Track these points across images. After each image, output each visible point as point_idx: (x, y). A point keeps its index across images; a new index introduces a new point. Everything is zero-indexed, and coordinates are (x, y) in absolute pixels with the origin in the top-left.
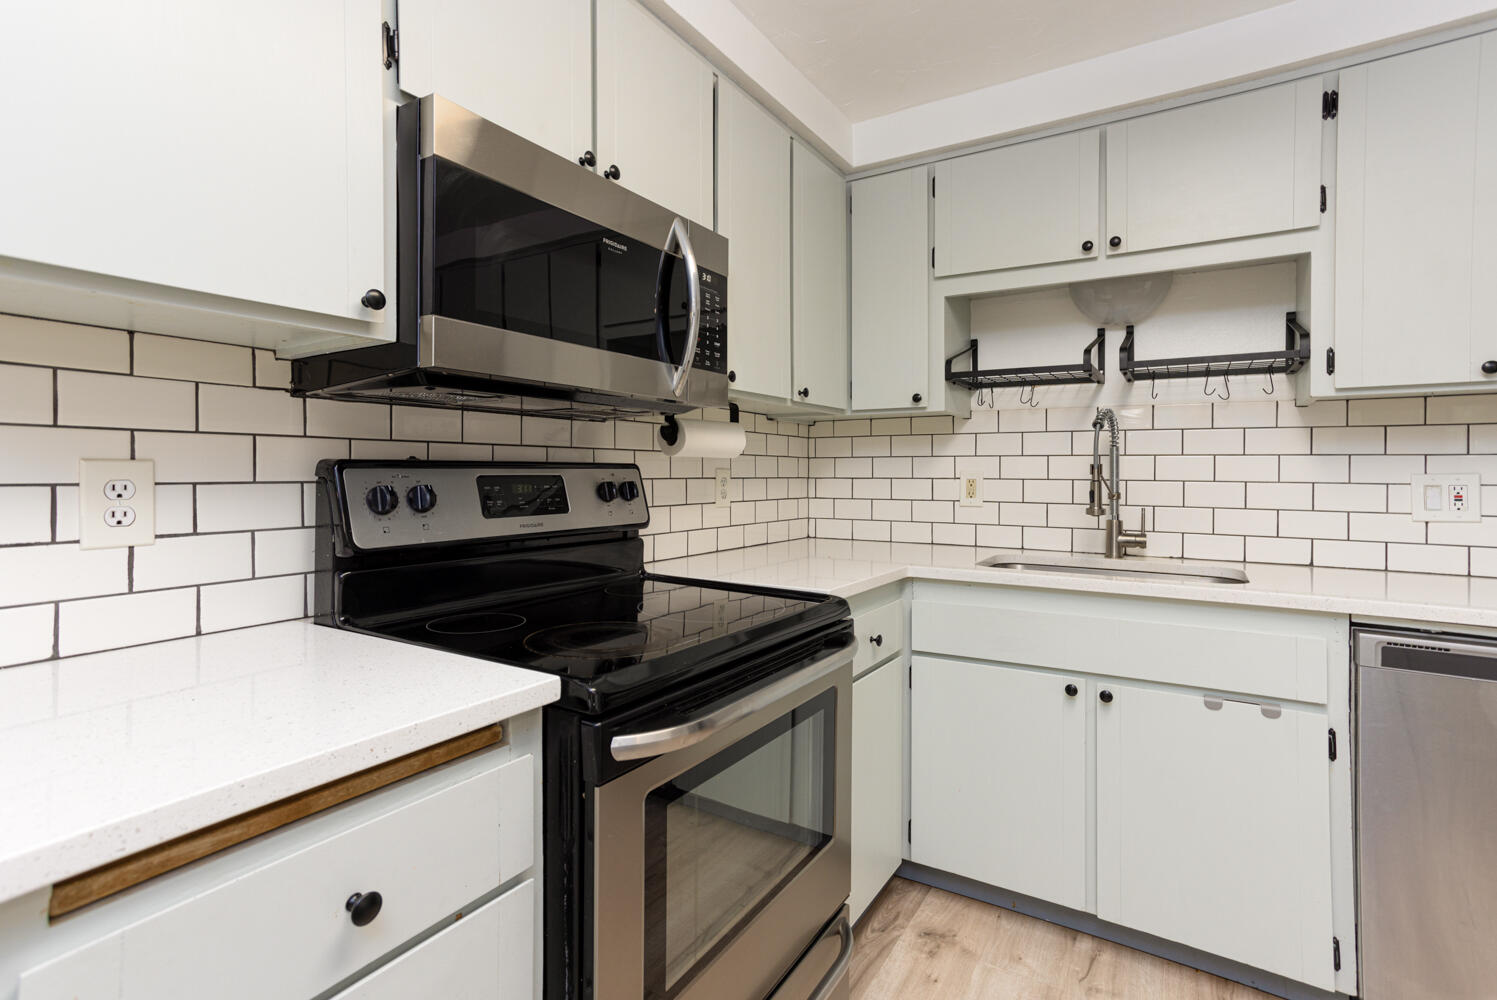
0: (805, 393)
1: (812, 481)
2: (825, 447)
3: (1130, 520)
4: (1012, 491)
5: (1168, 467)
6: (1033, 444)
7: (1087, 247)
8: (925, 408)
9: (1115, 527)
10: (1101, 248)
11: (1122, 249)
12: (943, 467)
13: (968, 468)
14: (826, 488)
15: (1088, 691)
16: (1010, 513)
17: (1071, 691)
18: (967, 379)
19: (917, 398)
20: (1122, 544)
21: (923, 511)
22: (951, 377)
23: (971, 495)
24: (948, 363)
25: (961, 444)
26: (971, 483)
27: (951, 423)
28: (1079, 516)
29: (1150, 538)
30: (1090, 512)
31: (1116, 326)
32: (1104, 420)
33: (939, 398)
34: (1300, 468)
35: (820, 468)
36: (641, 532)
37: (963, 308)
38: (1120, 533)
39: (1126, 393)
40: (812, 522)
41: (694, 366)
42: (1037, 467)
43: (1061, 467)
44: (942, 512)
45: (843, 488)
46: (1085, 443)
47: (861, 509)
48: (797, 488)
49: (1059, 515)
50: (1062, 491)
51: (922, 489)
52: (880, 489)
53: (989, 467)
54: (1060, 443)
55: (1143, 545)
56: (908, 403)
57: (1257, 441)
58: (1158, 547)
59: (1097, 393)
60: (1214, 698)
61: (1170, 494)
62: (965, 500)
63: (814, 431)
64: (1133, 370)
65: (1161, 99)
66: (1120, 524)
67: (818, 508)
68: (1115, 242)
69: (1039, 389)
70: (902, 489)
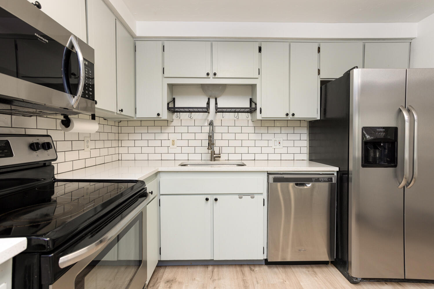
0: (122, 110)
1: (120, 141)
2: (124, 130)
3: (217, 151)
4: (185, 143)
5: (225, 136)
6: (191, 129)
7: (208, 74)
8: (161, 118)
9: (213, 153)
10: (211, 75)
11: (216, 76)
12: (165, 136)
13: (172, 136)
14: (124, 143)
15: (211, 199)
16: (185, 150)
17: (207, 199)
18: (172, 109)
19: (158, 115)
20: (214, 157)
21: (158, 150)
22: (169, 109)
23: (173, 145)
24: (168, 104)
25: (170, 129)
26: (173, 141)
27: (167, 123)
28: (205, 150)
29: (222, 155)
30: (208, 149)
31: (213, 98)
32: (211, 124)
33: (165, 115)
34: (253, 136)
35: (121, 136)
37: (172, 87)
38: (214, 154)
39: (215, 116)
40: (120, 155)
41: (82, 97)
42: (192, 136)
43: (199, 136)
44: (165, 150)
45: (131, 143)
46: (207, 129)
47: (138, 150)
48: (115, 144)
49: (198, 150)
50: (198, 143)
51: (158, 143)
52: (144, 143)
53: (179, 136)
54: (198, 129)
55: (220, 157)
56: (156, 116)
57: (245, 130)
58: (223, 157)
59: (208, 116)
60: (241, 196)
61: (225, 143)
62: (171, 146)
63: (120, 124)
64: (218, 110)
65: (226, 38)
66: (214, 151)
67: (122, 150)
68: (215, 74)
69: (193, 114)
70: (151, 143)
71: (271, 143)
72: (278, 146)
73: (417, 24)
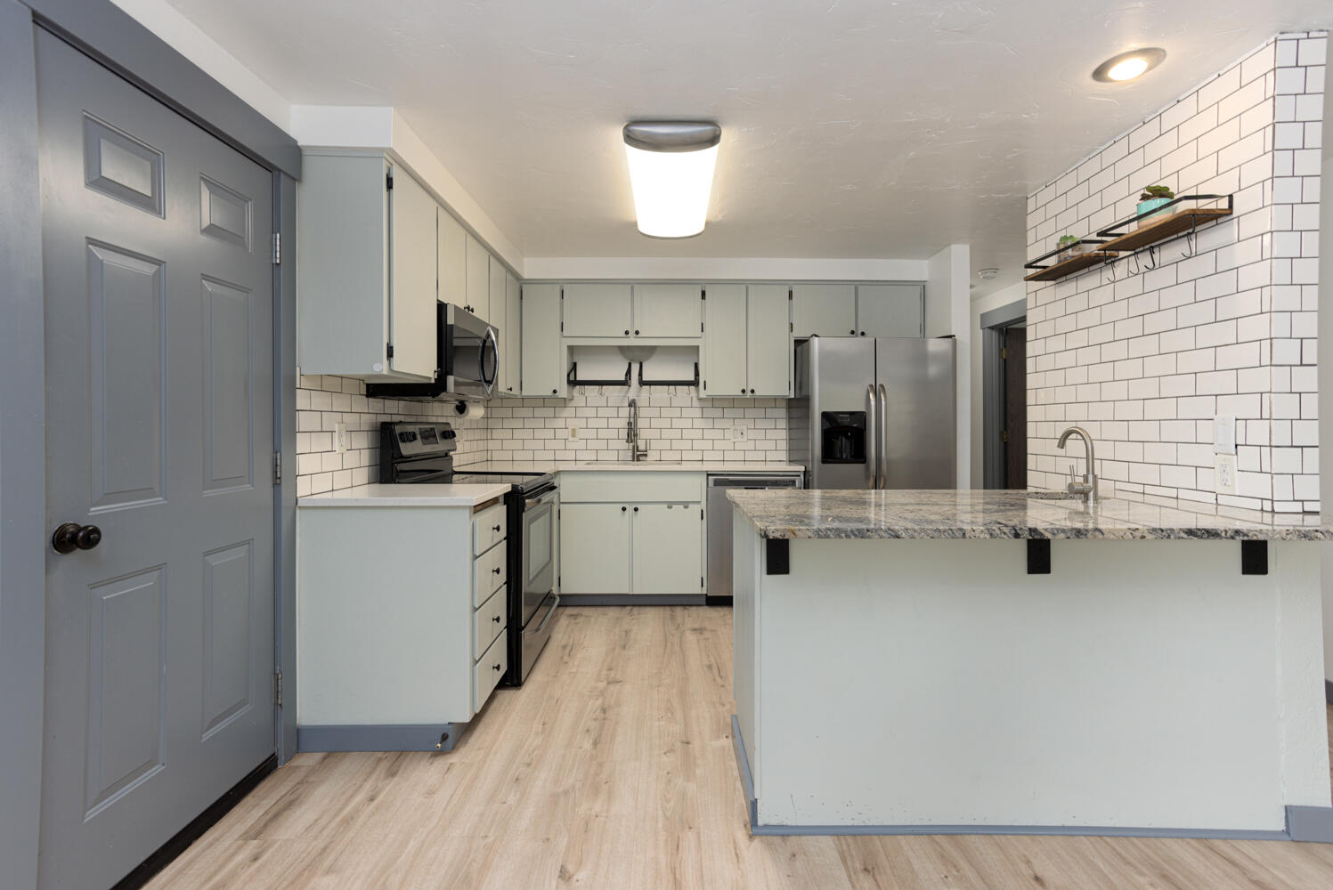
0: (511, 389)
1: (489, 431)
2: (496, 413)
3: (642, 447)
4: (592, 434)
5: (655, 423)
6: (602, 412)
7: (627, 333)
8: (558, 395)
9: (636, 449)
10: (632, 334)
11: (639, 335)
12: (560, 423)
13: (572, 423)
14: (496, 434)
15: (630, 508)
16: (591, 444)
17: (624, 509)
18: (573, 383)
19: (555, 391)
20: (638, 455)
21: (550, 444)
22: (569, 382)
23: (574, 436)
24: (568, 375)
25: (569, 412)
26: (574, 430)
27: (565, 402)
28: (623, 445)
29: (649, 453)
30: (627, 441)
31: (636, 362)
32: (632, 404)
33: (564, 391)
34: (698, 423)
35: (491, 423)
36: (451, 453)
37: (572, 350)
38: (638, 450)
39: (639, 391)
40: (489, 452)
42: (603, 423)
43: (614, 423)
44: (560, 444)
45: (508, 434)
46: (625, 412)
47: (519, 444)
48: (484, 434)
49: (613, 445)
50: (613, 434)
51: (550, 434)
52: (528, 434)
53: (582, 423)
54: (612, 412)
55: (646, 455)
56: (550, 393)
57: (686, 412)
58: (652, 456)
59: (627, 392)
60: (670, 504)
61: (656, 434)
62: (571, 439)
63: (490, 404)
64: (642, 383)
66: (637, 447)
67: (491, 445)
68: (637, 333)
69: (605, 387)
70: (539, 434)
71: (729, 434)
72: (740, 439)
73: (927, 262)
